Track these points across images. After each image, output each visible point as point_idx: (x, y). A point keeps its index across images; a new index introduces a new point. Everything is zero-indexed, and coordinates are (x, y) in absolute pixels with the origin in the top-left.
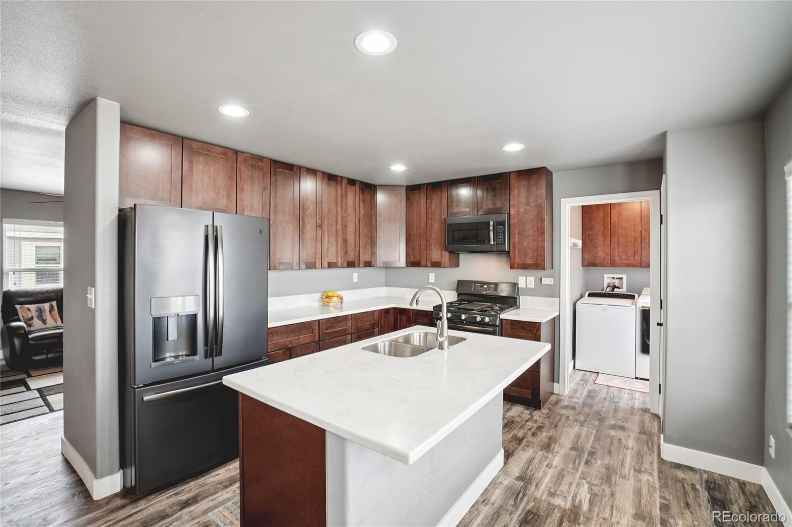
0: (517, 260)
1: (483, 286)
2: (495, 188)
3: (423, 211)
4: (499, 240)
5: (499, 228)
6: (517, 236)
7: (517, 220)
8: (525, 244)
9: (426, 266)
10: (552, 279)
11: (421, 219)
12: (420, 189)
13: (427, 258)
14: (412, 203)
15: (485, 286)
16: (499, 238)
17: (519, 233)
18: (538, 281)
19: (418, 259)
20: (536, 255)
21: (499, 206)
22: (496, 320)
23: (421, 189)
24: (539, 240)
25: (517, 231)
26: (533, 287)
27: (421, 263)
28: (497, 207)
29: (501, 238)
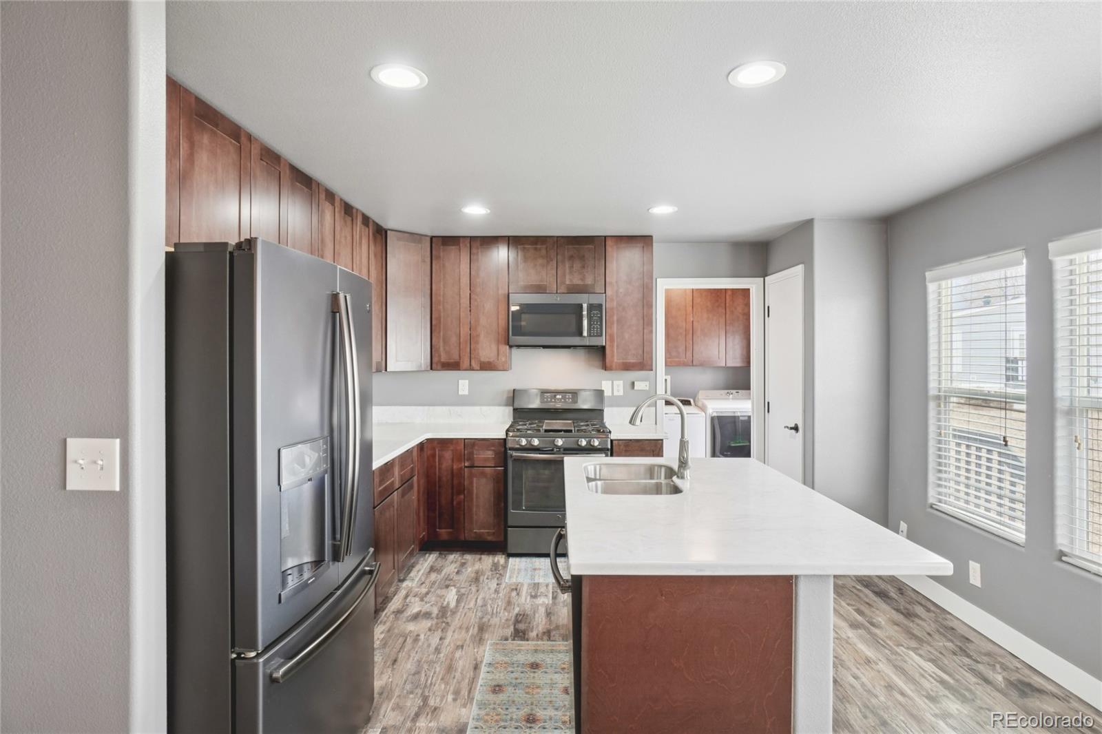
0: (615, 357)
1: (555, 396)
2: (584, 256)
3: (465, 280)
4: (594, 330)
5: (594, 314)
6: (615, 325)
7: (615, 303)
8: (627, 336)
9: (471, 369)
10: (647, 383)
11: (461, 293)
12: (459, 244)
13: (472, 356)
14: (444, 266)
15: (559, 397)
16: (594, 328)
17: (618, 321)
18: (628, 386)
19: (455, 357)
20: (641, 352)
21: (590, 283)
22: (607, 441)
23: (461, 245)
24: (645, 331)
25: (615, 318)
26: (622, 394)
27: (461, 365)
28: (586, 283)
29: (597, 328)
